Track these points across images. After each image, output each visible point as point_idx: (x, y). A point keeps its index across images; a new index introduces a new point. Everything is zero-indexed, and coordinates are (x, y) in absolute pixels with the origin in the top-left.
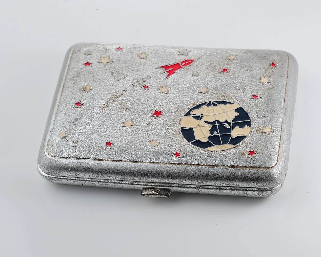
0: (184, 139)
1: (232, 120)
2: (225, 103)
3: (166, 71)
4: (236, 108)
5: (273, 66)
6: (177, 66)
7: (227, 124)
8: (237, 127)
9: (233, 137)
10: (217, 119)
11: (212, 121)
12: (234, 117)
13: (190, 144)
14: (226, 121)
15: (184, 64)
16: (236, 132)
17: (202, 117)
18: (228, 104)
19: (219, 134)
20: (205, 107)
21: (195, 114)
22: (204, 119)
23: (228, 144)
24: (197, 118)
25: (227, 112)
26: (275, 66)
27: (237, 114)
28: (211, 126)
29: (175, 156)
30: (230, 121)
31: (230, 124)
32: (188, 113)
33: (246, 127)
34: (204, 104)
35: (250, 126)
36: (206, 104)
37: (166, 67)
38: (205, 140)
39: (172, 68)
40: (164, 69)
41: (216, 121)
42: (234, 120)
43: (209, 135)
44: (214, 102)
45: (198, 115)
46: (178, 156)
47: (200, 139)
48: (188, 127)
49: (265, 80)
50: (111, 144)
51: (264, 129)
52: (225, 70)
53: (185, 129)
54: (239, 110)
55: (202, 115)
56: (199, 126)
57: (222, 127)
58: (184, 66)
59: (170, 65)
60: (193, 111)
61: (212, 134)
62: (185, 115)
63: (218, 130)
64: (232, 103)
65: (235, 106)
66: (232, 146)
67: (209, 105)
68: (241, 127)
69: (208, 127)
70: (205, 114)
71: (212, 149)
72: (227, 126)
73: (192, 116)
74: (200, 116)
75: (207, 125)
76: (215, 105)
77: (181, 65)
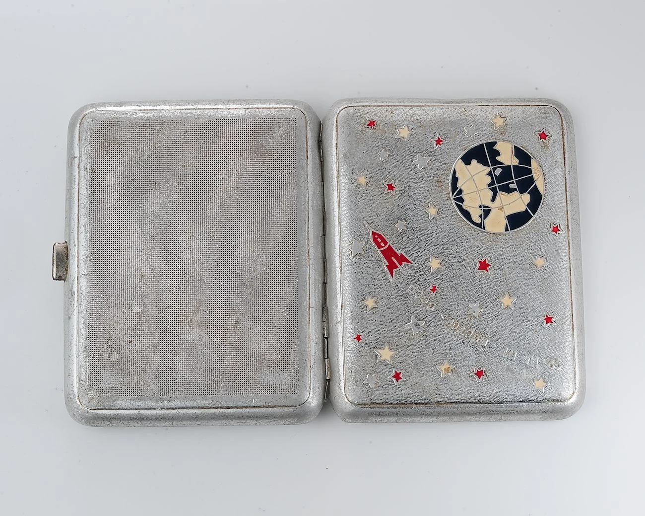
0: (527, 224)
1: (485, 168)
2: (455, 180)
3: (399, 266)
4: (463, 164)
5: (375, 124)
6: (389, 253)
7: (494, 172)
8: (498, 158)
9: (518, 161)
10: (486, 186)
11: (491, 193)
12: (480, 166)
13: (536, 215)
14: (490, 174)
15: (382, 244)
16: (507, 158)
17: (484, 207)
18: (457, 175)
20: (465, 205)
21: (481, 216)
22: (488, 203)
23: (530, 167)
24: (487, 212)
25: (472, 175)
26: (374, 121)
27: (474, 162)
28: (499, 193)
29: (558, 232)
30: (488, 169)
31: (494, 169)
32: (479, 225)
33: (496, 147)
34: (460, 207)
35: (495, 143)
36: (460, 203)
37: (392, 267)
38: (527, 198)
40: (394, 270)
41: (490, 187)
42: (486, 164)
43: (516, 194)
44: (455, 194)
45: (482, 212)
46: (559, 228)
47: (524, 204)
48: (506, 221)
49: (404, 133)
50: (549, 316)
51: (497, 125)
52: (391, 187)
53: (508, 225)
54: (467, 160)
55: (480, 207)
56: (501, 209)
57: (500, 179)
58: (386, 243)
59: (386, 262)
60: (473, 219)
61: (514, 190)
62: (484, 228)
63: (506, 183)
64: (455, 170)
65: (459, 165)
66: (533, 162)
67: (462, 200)
68: (498, 153)
69: (502, 196)
70: (479, 204)
71: (543, 185)
72: (498, 172)
73: (484, 219)
74: (483, 209)
75: (498, 198)
76: (461, 192)
77: (385, 248)
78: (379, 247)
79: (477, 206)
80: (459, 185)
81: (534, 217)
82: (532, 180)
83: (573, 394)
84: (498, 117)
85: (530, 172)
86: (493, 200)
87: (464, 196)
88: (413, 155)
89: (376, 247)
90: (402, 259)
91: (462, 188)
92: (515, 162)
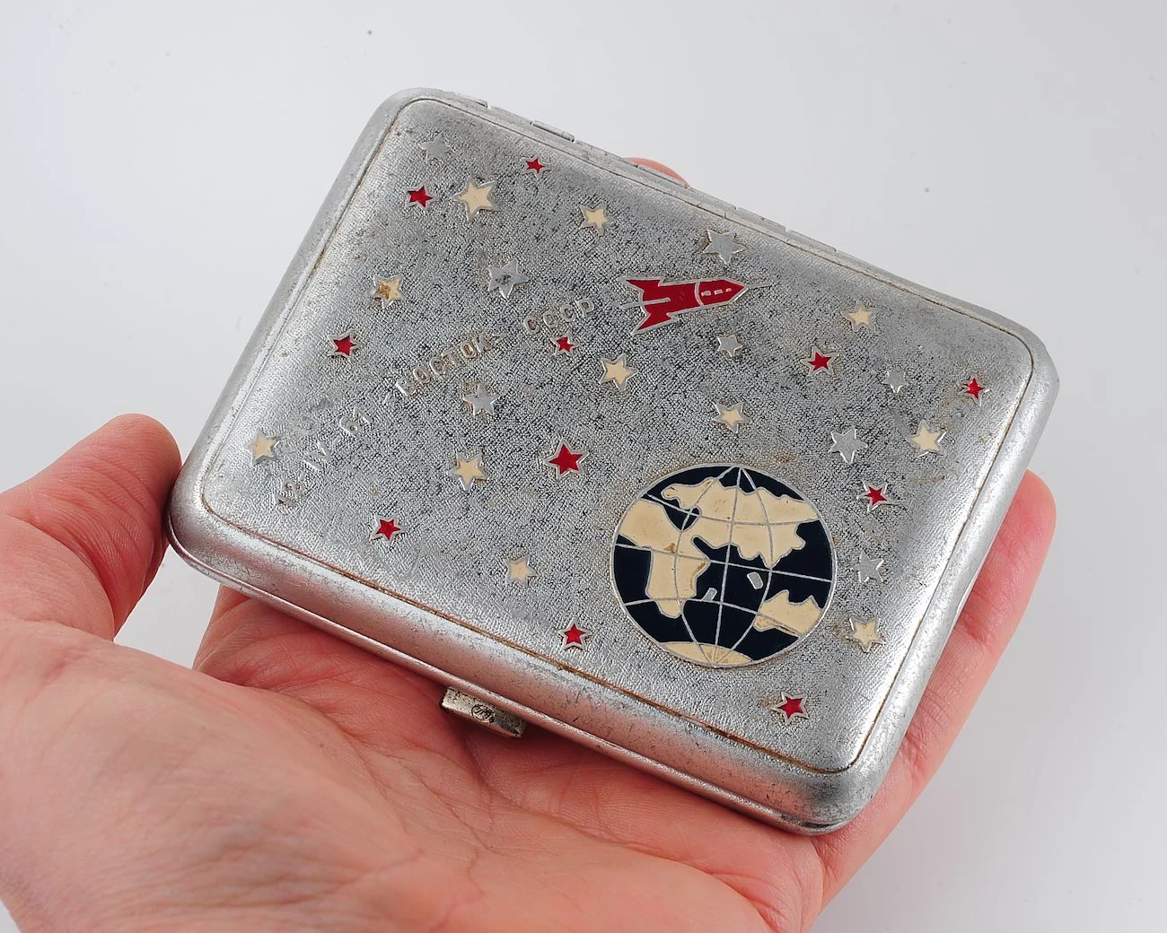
0: (613, 584)
1: (777, 559)
2: (778, 489)
3: (647, 303)
4: (804, 520)
5: (969, 395)
6: (682, 297)
7: (758, 571)
8: (784, 594)
9: (760, 629)
10: (735, 542)
11: (715, 544)
12: (785, 552)
13: (624, 610)
14: (758, 562)
15: (708, 293)
16: (775, 612)
17: (692, 519)
18: (785, 498)
19: (721, 603)
20: (713, 484)
21: (675, 502)
22: (697, 529)
23: (734, 647)
24: (678, 518)
25: (772, 527)
26: (977, 397)
27: (799, 544)
28: (708, 562)
29: (566, 638)
30: (770, 562)
31: (764, 576)
32: (656, 492)
33: (810, 602)
34: (714, 472)
35: (821, 602)
36: (722, 475)
37: (650, 289)
38: (672, 610)
39: (667, 299)
40: (641, 293)
41: (729, 550)
42: (784, 563)
43: (690, 593)
44: (746, 474)
45: (682, 509)
46: (574, 644)
47: (660, 599)
48: (640, 544)
49: (926, 440)
50: (395, 533)
51: (859, 627)
52: (820, 362)
53: (631, 547)
54: (810, 531)
55: (696, 511)
56: (672, 550)
57: (738, 577)
58: (706, 300)
59: (665, 285)
60: (676, 486)
61: (701, 593)
62: (645, 497)
63: (723, 585)
64: (799, 498)
65: (806, 513)
66: (743, 659)
67: (728, 481)
68: (796, 598)
69: (699, 563)
70: (704, 511)
71: (682, 654)
72: (755, 580)
73: (664, 505)
74: (690, 513)
75: (699, 554)
76: (747, 488)
77: (697, 296)
78: (704, 286)
79: (701, 506)
80: (763, 493)
81: (623, 607)
82: (705, 637)
83: (210, 511)
84: (875, 638)
85: (726, 642)
86: (699, 543)
87: (734, 491)
88: (871, 435)
89: (708, 280)
90: (657, 315)
91: (752, 497)
92: (761, 623)
